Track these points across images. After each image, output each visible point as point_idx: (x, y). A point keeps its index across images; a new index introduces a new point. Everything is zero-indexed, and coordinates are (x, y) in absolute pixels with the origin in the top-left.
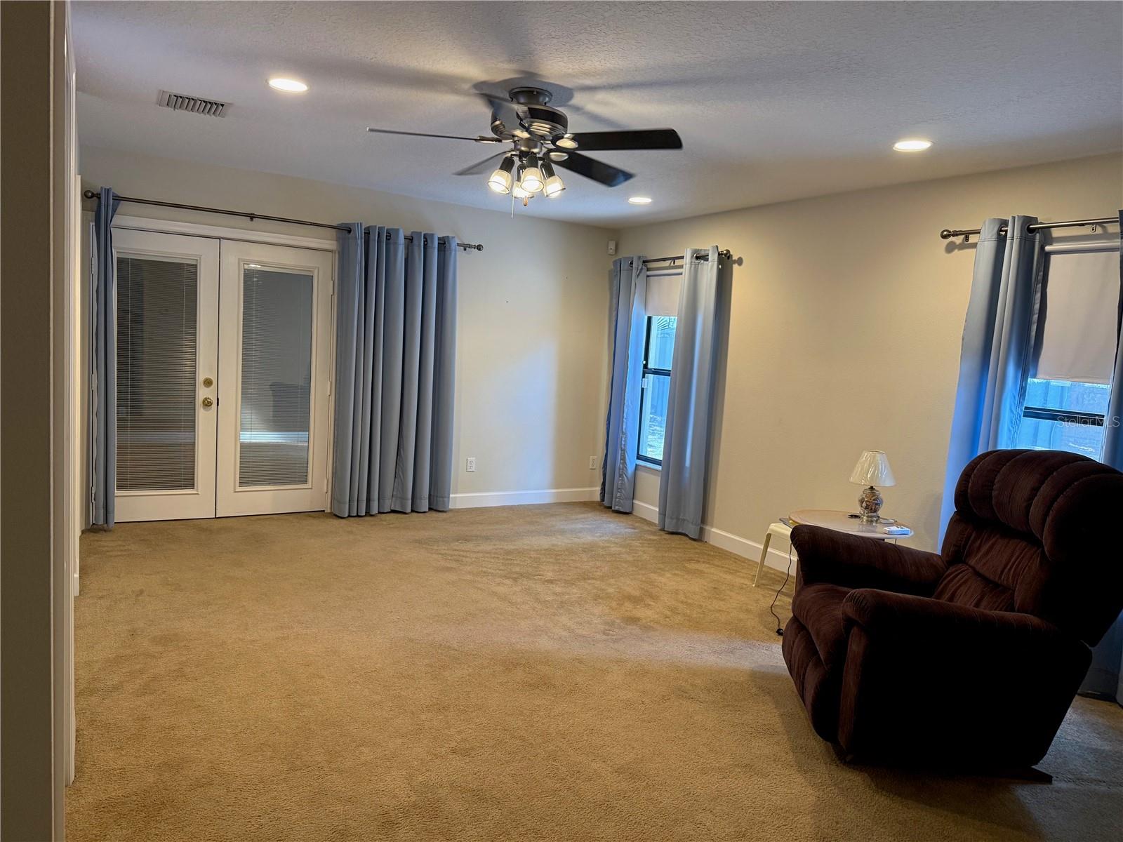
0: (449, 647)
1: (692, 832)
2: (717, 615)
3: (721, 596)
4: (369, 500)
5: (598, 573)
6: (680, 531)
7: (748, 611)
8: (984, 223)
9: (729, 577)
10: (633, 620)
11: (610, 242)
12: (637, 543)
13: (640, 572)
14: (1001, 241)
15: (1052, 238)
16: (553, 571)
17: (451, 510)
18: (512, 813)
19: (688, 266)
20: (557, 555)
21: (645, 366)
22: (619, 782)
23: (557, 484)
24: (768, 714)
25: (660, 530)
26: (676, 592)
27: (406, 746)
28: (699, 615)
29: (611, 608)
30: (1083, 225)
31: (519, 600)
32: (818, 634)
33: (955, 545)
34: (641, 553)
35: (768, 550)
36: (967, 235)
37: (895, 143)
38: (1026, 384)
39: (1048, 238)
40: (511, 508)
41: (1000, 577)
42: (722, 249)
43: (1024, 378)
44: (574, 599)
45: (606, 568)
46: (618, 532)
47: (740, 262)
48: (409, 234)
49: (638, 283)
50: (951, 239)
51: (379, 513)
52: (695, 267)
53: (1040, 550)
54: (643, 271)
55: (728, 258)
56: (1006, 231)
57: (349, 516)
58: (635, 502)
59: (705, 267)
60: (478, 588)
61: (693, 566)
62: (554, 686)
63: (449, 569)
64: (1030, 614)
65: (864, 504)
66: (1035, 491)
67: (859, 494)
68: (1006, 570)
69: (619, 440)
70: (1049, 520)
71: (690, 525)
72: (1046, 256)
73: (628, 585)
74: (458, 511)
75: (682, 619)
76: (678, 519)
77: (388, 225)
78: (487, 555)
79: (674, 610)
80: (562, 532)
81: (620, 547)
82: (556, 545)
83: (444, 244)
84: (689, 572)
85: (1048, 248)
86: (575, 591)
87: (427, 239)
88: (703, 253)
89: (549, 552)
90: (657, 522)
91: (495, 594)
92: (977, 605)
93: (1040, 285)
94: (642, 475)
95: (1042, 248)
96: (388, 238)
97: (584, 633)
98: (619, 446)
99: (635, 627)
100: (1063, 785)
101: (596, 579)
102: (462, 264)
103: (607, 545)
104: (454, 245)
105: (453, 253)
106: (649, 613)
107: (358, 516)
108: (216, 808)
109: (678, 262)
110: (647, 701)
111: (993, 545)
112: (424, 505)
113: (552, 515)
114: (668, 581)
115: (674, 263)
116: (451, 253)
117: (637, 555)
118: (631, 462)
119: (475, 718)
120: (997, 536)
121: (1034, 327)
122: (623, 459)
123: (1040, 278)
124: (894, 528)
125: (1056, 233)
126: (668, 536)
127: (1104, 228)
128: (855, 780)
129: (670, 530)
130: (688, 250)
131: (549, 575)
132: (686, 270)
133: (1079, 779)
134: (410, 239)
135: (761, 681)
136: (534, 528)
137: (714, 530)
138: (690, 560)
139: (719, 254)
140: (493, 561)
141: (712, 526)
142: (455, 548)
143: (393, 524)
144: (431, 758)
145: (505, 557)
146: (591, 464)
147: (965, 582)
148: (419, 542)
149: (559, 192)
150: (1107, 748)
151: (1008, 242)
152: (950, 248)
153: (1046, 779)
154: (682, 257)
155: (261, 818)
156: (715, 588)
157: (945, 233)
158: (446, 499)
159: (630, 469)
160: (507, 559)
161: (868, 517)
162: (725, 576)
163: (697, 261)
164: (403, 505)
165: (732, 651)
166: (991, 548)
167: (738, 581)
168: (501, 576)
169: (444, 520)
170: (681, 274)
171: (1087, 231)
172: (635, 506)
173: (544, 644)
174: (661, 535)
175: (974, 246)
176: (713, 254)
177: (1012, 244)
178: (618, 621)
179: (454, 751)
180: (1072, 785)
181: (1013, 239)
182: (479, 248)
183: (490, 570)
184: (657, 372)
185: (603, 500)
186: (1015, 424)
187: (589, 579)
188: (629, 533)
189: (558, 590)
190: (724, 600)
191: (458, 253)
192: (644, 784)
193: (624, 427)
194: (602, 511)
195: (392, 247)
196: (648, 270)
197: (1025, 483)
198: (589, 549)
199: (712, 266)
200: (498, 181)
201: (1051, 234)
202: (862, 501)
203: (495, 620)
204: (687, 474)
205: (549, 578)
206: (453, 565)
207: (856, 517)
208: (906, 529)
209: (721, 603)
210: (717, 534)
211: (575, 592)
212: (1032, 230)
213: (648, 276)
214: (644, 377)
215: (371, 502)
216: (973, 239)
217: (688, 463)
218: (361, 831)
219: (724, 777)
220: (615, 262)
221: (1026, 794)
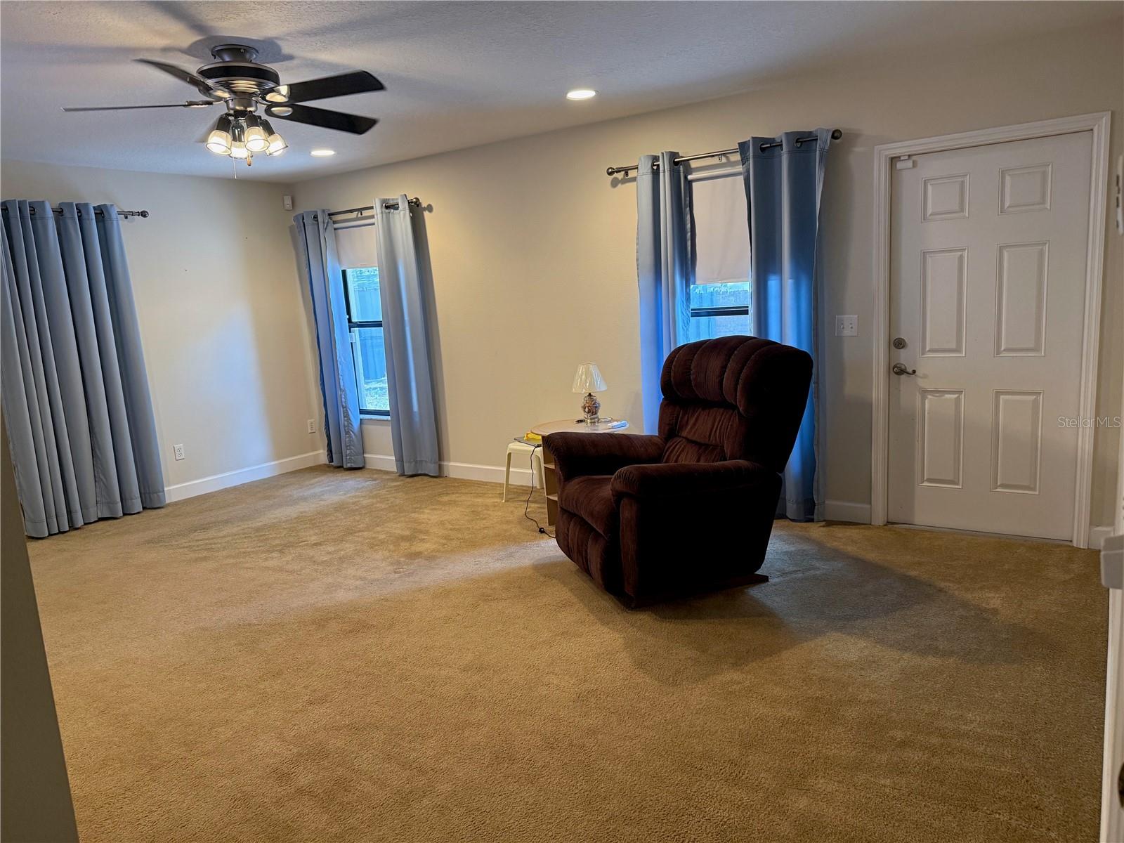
0: (250, 625)
1: (546, 692)
2: (486, 531)
3: (481, 516)
4: (69, 512)
5: (362, 525)
6: (419, 472)
7: (508, 522)
8: (640, 159)
9: (480, 500)
10: (417, 555)
11: (285, 197)
12: (384, 492)
13: (402, 515)
14: (655, 174)
15: (692, 169)
16: (316, 534)
17: (169, 505)
18: (393, 730)
19: (380, 216)
20: (311, 520)
21: (350, 320)
22: (471, 677)
23: (278, 455)
24: (559, 592)
25: (399, 476)
26: (442, 523)
27: (260, 714)
28: (470, 536)
29: (390, 551)
30: (713, 156)
31: (296, 567)
32: (591, 514)
33: (669, 424)
34: (393, 499)
35: (511, 470)
36: (626, 171)
37: (566, 94)
38: (690, 290)
39: (689, 170)
40: (235, 489)
41: (709, 439)
42: (411, 197)
43: (688, 285)
44: (350, 553)
45: (367, 520)
46: (360, 486)
47: (430, 208)
48: (56, 206)
49: (327, 236)
50: (616, 175)
51: (85, 524)
52: (387, 217)
53: (736, 411)
54: (329, 224)
55: (418, 206)
56: (658, 166)
57: (50, 535)
58: (366, 455)
59: (397, 217)
60: (247, 568)
61: (445, 499)
62: (373, 626)
63: (205, 559)
64: (740, 459)
65: (587, 410)
66: (724, 368)
67: (581, 402)
68: (713, 433)
69: (339, 399)
70: (739, 387)
71: (429, 464)
72: (689, 184)
73: (395, 529)
74: (176, 504)
75: (458, 543)
76: (416, 462)
77: (30, 198)
78: (236, 537)
79: (447, 538)
80: (304, 499)
81: (369, 498)
82: (305, 512)
83: (101, 213)
84: (444, 504)
85: (690, 177)
86: (347, 545)
87: (81, 209)
88: (391, 203)
89: (301, 519)
90: (395, 469)
91: (267, 568)
92: (698, 461)
93: (688, 209)
94: (369, 428)
95: (686, 178)
96: (33, 212)
97: (376, 577)
98: (339, 404)
99: (420, 559)
100: (777, 580)
101: (363, 531)
102: (128, 235)
103: (357, 500)
104: (114, 214)
105: (115, 222)
106: (427, 546)
107: (60, 532)
108: (93, 827)
109: (365, 213)
110: (461, 612)
111: (698, 417)
112: (138, 506)
113: (284, 486)
114: (429, 516)
115: (361, 214)
116: (112, 223)
117: (389, 502)
118: (355, 418)
119: (314, 672)
120: (700, 409)
121: (689, 243)
122: (346, 416)
123: (688, 202)
124: (615, 423)
125: (693, 164)
126: (409, 480)
127: (727, 158)
128: (644, 618)
129: (411, 473)
130: (377, 200)
131: (314, 539)
132: (378, 220)
133: (784, 574)
134: (59, 212)
135: (545, 571)
136: (271, 502)
137: (451, 464)
138: (440, 494)
139: (409, 203)
140: (245, 540)
141: (449, 461)
142: (196, 538)
143: (108, 532)
144: (290, 715)
145: (256, 534)
146: (309, 427)
147: (683, 450)
148: (148, 542)
149: (282, 150)
150: (793, 549)
151: (661, 174)
152: (615, 183)
153: (764, 579)
154: (372, 208)
155: (150, 817)
156: (473, 511)
157: (610, 170)
158: (160, 494)
159: (356, 424)
160: (261, 536)
161: (591, 419)
162: (476, 500)
163: (387, 211)
164: (111, 510)
165: (511, 555)
166: (697, 420)
167: (489, 501)
168: (263, 552)
169: (167, 515)
170: (374, 224)
171: (715, 161)
172: (367, 461)
173: (342, 596)
174: (402, 480)
175: (634, 179)
176: (403, 203)
177: (664, 175)
178: (402, 559)
179: (310, 703)
180: (782, 579)
181: (664, 172)
182: (144, 214)
183: (248, 550)
184: (362, 325)
185: (331, 460)
186: (687, 323)
187: (355, 533)
188: (372, 485)
189: (331, 549)
190: (485, 519)
191: (120, 222)
192: (492, 671)
193: (342, 384)
194: (334, 472)
195: (39, 223)
196: (335, 222)
197: (715, 364)
198: (340, 507)
199: (405, 215)
200: (219, 142)
201: (690, 165)
202: (584, 408)
203: (281, 590)
204: (417, 419)
205: (315, 542)
206: (205, 554)
207: (581, 421)
208: (624, 422)
209: (485, 521)
210: (456, 467)
211: (348, 548)
212: (677, 164)
213: (335, 229)
214: (350, 332)
215: (73, 515)
216: (632, 174)
217: (416, 408)
218: (261, 791)
219: (551, 647)
220: (296, 218)
221: (756, 592)
